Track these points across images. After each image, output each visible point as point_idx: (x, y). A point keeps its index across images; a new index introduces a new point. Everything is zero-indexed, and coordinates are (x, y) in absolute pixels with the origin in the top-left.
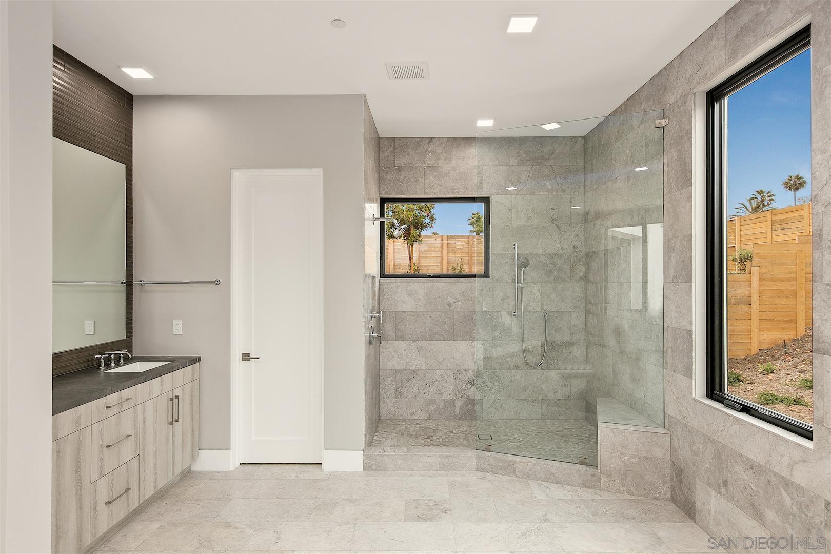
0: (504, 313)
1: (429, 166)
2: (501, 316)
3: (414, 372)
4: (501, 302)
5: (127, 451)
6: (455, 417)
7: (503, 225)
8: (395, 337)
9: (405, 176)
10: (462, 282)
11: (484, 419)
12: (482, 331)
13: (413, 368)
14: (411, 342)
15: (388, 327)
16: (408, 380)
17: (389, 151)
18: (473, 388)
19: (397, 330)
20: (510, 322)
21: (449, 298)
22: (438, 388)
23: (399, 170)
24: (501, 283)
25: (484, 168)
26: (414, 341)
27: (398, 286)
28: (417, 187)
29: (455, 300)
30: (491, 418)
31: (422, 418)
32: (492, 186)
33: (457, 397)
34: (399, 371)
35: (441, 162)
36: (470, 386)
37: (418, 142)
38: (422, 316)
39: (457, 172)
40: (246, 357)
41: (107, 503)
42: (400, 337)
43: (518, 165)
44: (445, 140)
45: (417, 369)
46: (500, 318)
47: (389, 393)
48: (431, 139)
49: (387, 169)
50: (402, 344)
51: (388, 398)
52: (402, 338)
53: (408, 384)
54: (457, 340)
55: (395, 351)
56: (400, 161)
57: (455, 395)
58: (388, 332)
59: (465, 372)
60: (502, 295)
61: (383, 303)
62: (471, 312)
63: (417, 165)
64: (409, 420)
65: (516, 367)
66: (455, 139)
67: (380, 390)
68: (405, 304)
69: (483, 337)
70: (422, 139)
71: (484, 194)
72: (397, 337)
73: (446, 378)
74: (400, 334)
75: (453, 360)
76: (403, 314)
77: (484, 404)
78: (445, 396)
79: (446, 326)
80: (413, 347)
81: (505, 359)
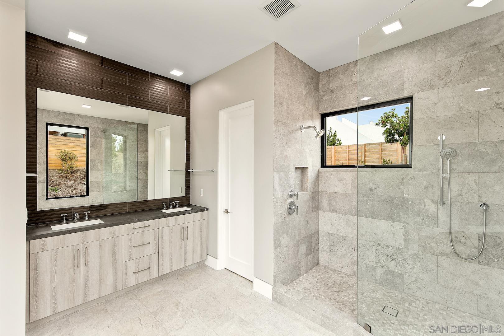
0: (428, 202)
1: (355, 83)
2: (424, 203)
3: (343, 237)
4: (425, 190)
5: (149, 250)
6: (376, 281)
7: (428, 119)
8: (329, 210)
9: (336, 95)
10: (383, 171)
11: (404, 291)
12: (404, 214)
13: (342, 234)
14: (341, 215)
15: (324, 202)
16: (339, 242)
17: (326, 80)
18: (393, 262)
19: (331, 205)
20: (435, 210)
21: (371, 184)
22: (361, 254)
23: (332, 92)
24: (425, 173)
25: (406, 71)
26: (342, 215)
27: (331, 174)
28: (345, 101)
29: (376, 186)
30: (413, 294)
31: (349, 273)
32: (414, 86)
33: (378, 266)
34: (332, 234)
35: (364, 78)
36: (390, 260)
37: (346, 68)
38: (349, 197)
39: (379, 81)
40: (227, 211)
41: (134, 273)
42: (333, 210)
43: (447, 58)
44: (368, 58)
45: (345, 235)
46: (423, 205)
47: (325, 248)
48: (356, 62)
49: (324, 93)
50: (334, 216)
51: (324, 251)
52: (334, 211)
53: (338, 245)
54: (378, 218)
55: (329, 220)
56: (333, 85)
57: (376, 263)
58: (324, 206)
59: (385, 247)
60: (425, 184)
61: (321, 185)
62: (392, 197)
63: (346, 84)
64: (339, 271)
65: (443, 254)
66: (376, 55)
67: (319, 244)
68: (336, 187)
69: (404, 220)
70: (349, 64)
71: (406, 94)
72: (330, 210)
73: (368, 247)
74: (332, 208)
75: (374, 235)
76: (335, 194)
77: (404, 279)
78: (367, 261)
79: (368, 206)
80: (342, 219)
81: (429, 244)
